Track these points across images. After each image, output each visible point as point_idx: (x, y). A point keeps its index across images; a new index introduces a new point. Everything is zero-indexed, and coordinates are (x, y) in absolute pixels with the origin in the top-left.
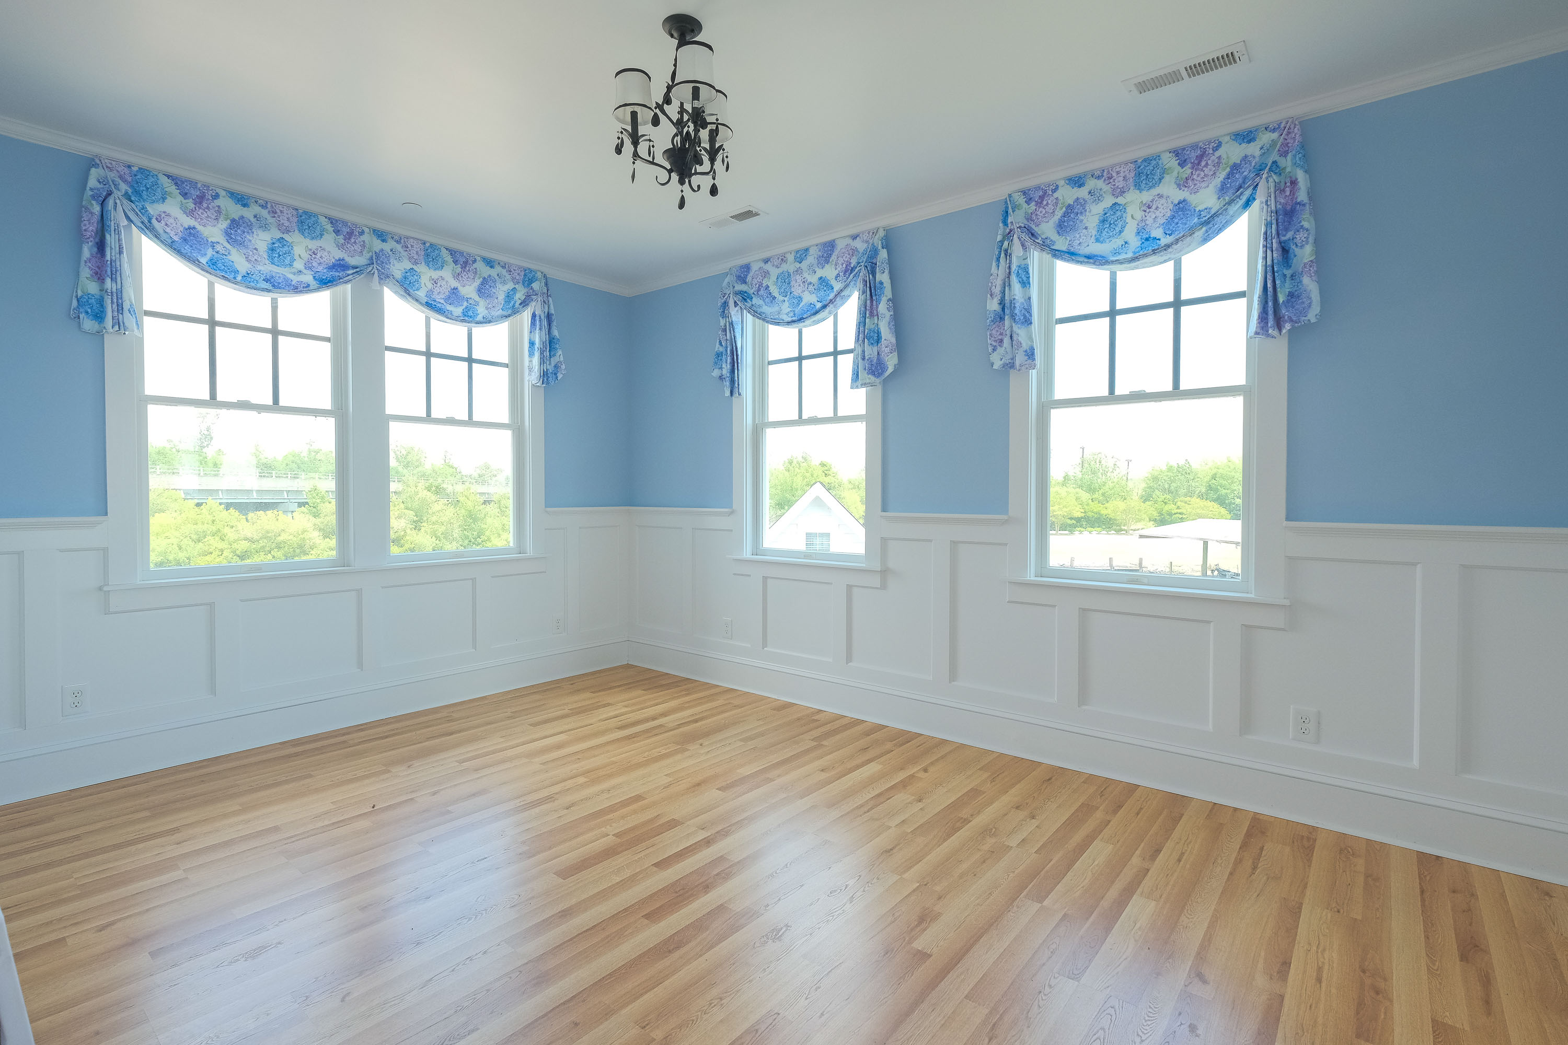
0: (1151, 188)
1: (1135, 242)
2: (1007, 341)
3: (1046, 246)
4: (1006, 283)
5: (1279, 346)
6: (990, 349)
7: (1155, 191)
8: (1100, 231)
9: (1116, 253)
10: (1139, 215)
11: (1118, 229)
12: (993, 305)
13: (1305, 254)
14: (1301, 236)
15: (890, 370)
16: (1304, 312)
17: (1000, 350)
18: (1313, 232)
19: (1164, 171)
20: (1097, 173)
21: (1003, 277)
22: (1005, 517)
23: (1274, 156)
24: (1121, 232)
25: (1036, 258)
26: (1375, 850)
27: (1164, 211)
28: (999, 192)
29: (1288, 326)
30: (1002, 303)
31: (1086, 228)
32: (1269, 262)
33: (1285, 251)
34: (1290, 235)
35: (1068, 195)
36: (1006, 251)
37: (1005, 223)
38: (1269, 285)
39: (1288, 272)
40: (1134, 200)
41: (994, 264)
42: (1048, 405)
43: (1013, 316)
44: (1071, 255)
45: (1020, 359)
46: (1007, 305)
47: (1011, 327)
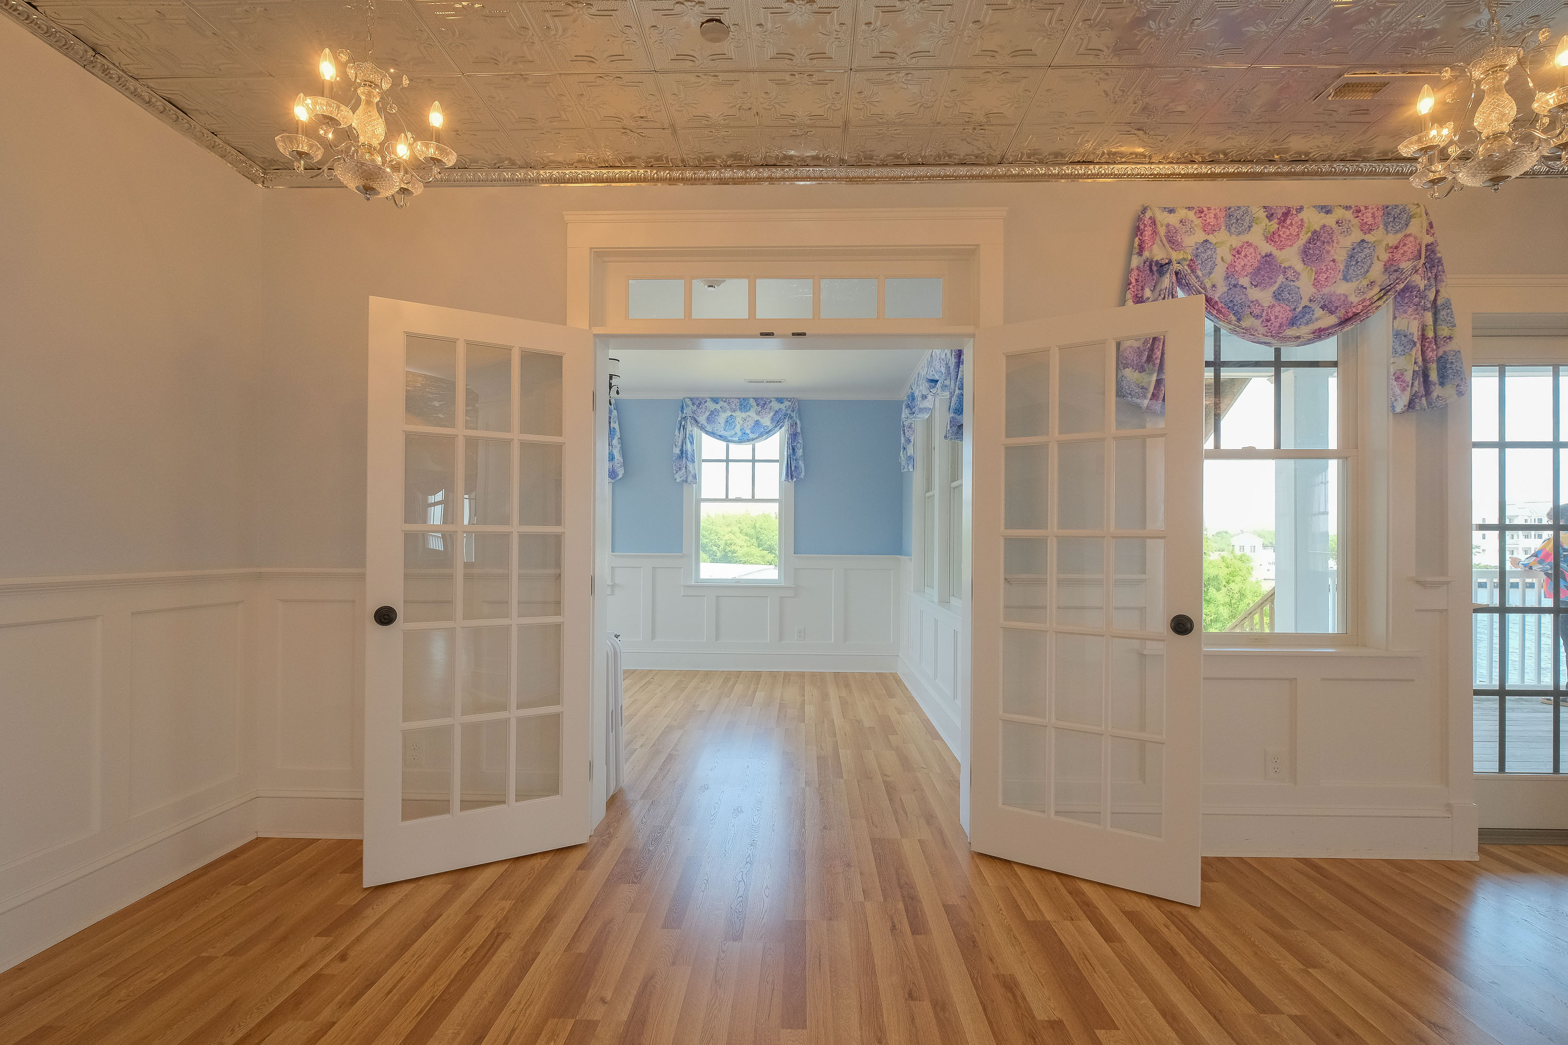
0: (745, 412)
1: (739, 434)
2: (684, 469)
3: (702, 428)
4: (684, 442)
5: (791, 485)
6: (675, 472)
7: (748, 414)
8: (725, 426)
9: (732, 436)
10: (741, 422)
11: (733, 427)
12: (677, 451)
13: (800, 452)
14: (799, 445)
15: (620, 476)
16: (799, 474)
17: (681, 473)
18: (802, 444)
19: (751, 407)
20: (724, 399)
21: (682, 438)
22: (682, 554)
23: (789, 412)
24: (734, 428)
25: (696, 431)
26: (822, 675)
27: (751, 423)
28: (680, 396)
29: (795, 479)
30: (682, 451)
31: (719, 423)
32: (789, 454)
33: (793, 449)
34: (795, 444)
35: (711, 406)
36: (684, 426)
37: (682, 412)
38: (789, 462)
39: (794, 458)
40: (739, 415)
41: (677, 431)
42: (700, 501)
43: (687, 458)
44: (712, 434)
45: (690, 478)
46: (684, 452)
47: (686, 463)
